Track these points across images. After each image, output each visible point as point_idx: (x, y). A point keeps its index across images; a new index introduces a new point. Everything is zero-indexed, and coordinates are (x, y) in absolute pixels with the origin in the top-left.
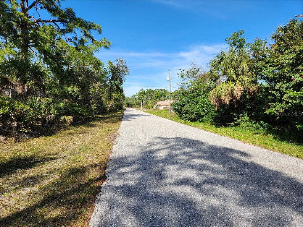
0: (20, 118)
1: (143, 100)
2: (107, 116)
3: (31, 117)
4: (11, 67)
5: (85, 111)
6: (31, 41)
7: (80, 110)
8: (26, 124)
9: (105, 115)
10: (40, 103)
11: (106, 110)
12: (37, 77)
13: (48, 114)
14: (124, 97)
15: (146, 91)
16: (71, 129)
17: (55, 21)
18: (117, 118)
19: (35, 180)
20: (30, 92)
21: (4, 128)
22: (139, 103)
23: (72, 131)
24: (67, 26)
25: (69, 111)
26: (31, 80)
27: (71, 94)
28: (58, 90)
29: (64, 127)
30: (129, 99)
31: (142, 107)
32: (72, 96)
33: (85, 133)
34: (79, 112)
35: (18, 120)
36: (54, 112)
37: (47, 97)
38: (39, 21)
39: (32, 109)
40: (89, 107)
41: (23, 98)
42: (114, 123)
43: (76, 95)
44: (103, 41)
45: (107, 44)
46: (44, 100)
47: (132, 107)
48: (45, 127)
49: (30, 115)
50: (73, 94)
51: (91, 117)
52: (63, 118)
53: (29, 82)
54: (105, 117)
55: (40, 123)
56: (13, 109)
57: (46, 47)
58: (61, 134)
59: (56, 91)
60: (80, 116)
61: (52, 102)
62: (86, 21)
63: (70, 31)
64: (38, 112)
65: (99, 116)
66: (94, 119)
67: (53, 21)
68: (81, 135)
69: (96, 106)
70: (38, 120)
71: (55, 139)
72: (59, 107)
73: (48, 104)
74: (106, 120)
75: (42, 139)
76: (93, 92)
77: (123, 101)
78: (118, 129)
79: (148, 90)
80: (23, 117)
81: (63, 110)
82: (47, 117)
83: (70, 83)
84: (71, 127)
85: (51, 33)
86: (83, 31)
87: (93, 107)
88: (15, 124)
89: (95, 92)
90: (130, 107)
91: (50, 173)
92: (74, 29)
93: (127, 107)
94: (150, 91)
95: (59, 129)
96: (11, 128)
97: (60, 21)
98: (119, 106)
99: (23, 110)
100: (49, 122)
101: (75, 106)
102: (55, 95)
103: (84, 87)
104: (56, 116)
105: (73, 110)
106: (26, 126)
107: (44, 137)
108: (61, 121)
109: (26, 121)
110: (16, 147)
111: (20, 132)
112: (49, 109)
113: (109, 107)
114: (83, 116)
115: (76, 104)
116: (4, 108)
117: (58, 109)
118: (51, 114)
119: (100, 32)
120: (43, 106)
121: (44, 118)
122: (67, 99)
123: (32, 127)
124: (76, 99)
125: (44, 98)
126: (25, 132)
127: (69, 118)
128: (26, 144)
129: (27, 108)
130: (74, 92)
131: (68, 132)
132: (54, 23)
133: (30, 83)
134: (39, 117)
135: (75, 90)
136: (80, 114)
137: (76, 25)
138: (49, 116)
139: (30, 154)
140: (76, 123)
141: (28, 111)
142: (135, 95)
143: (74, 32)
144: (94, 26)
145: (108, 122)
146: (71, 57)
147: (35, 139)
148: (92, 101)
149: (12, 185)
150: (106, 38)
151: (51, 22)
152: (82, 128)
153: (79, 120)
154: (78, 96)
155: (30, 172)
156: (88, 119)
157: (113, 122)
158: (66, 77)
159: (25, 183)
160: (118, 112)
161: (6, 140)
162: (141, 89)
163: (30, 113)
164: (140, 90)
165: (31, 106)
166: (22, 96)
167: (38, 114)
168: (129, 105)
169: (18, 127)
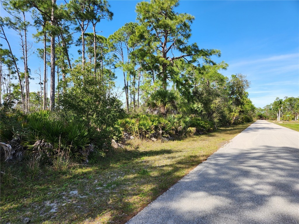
0: (163, 128)
1: (280, 111)
2: (230, 128)
3: (169, 128)
4: (158, 96)
5: (207, 123)
6: (168, 74)
7: (203, 123)
8: (167, 132)
9: (228, 127)
10: (174, 118)
11: (230, 123)
12: (172, 100)
13: (179, 126)
14: (253, 109)
15: (284, 99)
16: (195, 137)
17: (184, 56)
18: (238, 130)
19: (173, 158)
20: (168, 111)
21: (156, 134)
22: (275, 115)
23: (195, 139)
24: (193, 58)
25: (193, 124)
26: (168, 103)
27: (196, 110)
28: (186, 108)
29: (189, 136)
30: (262, 110)
31: (279, 119)
32: (197, 111)
33: (204, 140)
34: (202, 125)
35: (163, 130)
36: (183, 125)
37: (179, 113)
38: (173, 59)
39: (169, 123)
40: (211, 120)
41: (164, 115)
42: (233, 134)
43: (200, 110)
44: (221, 64)
45: (224, 66)
46: (176, 116)
47: (265, 119)
48: (177, 135)
49: (168, 127)
50: (198, 110)
51: (212, 128)
52: (189, 129)
53: (168, 104)
54: (227, 130)
55: (174, 132)
56: (160, 123)
57: (178, 78)
58: (187, 140)
59: (185, 109)
60: (202, 128)
61: (182, 118)
62: (207, 50)
63: (194, 61)
64: (173, 125)
65: (221, 128)
66: (215, 130)
67: (183, 56)
68: (201, 141)
69: (218, 120)
70: (173, 130)
71: (183, 142)
72: (186, 121)
73: (179, 119)
74: (227, 132)
75: (176, 142)
76: (213, 107)
77: (252, 112)
78: (231, 139)
79: (287, 98)
80: (165, 127)
81: (189, 123)
82: (178, 128)
83: (195, 101)
84: (194, 136)
85: (181, 66)
86: (204, 59)
87: (216, 120)
88: (161, 132)
89: (216, 107)
90: (262, 119)
91: (180, 156)
92: (197, 59)
93: (259, 119)
94: (291, 100)
95: (186, 137)
96: (159, 134)
97: (188, 55)
98: (247, 118)
99: (165, 123)
100: (180, 131)
101: (199, 120)
102: (184, 112)
103: (206, 103)
104: (184, 128)
105: (197, 123)
106: (167, 134)
107: (177, 141)
108: (188, 131)
109: (167, 130)
110: (162, 145)
111: (163, 137)
112: (179, 122)
113: (234, 120)
114: (204, 127)
115: (200, 118)
116: (156, 122)
117: (185, 122)
118: (181, 126)
119: (219, 56)
120: (176, 120)
121: (177, 129)
122: (193, 114)
123: (170, 134)
124: (200, 114)
125: (177, 115)
126: (166, 137)
127: (193, 129)
128: (167, 144)
129: (167, 122)
130: (198, 108)
131: (192, 139)
132: (184, 58)
133: (168, 106)
134: (174, 127)
135: (200, 106)
136: (202, 127)
137: (199, 56)
138: (180, 127)
139: (170, 149)
140: (199, 133)
141: (167, 124)
142: (269, 106)
143: (197, 62)
144: (214, 52)
145: (227, 133)
146: (197, 77)
147: (172, 142)
148: (215, 115)
149: (163, 158)
150: (224, 61)
151: (182, 57)
152: (203, 137)
153: (202, 131)
154: (202, 111)
155: (170, 155)
156: (209, 130)
157: (231, 134)
158: (191, 97)
159: (169, 158)
160: (245, 124)
161: (157, 140)
162: (278, 98)
163: (169, 125)
164: (276, 99)
165: (169, 121)
166: (164, 114)
167: (173, 126)
168: (261, 117)
169: (163, 134)
